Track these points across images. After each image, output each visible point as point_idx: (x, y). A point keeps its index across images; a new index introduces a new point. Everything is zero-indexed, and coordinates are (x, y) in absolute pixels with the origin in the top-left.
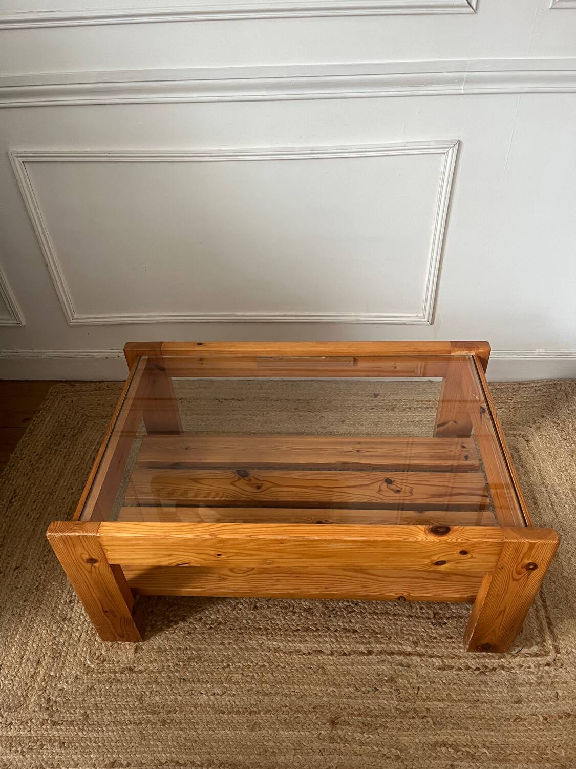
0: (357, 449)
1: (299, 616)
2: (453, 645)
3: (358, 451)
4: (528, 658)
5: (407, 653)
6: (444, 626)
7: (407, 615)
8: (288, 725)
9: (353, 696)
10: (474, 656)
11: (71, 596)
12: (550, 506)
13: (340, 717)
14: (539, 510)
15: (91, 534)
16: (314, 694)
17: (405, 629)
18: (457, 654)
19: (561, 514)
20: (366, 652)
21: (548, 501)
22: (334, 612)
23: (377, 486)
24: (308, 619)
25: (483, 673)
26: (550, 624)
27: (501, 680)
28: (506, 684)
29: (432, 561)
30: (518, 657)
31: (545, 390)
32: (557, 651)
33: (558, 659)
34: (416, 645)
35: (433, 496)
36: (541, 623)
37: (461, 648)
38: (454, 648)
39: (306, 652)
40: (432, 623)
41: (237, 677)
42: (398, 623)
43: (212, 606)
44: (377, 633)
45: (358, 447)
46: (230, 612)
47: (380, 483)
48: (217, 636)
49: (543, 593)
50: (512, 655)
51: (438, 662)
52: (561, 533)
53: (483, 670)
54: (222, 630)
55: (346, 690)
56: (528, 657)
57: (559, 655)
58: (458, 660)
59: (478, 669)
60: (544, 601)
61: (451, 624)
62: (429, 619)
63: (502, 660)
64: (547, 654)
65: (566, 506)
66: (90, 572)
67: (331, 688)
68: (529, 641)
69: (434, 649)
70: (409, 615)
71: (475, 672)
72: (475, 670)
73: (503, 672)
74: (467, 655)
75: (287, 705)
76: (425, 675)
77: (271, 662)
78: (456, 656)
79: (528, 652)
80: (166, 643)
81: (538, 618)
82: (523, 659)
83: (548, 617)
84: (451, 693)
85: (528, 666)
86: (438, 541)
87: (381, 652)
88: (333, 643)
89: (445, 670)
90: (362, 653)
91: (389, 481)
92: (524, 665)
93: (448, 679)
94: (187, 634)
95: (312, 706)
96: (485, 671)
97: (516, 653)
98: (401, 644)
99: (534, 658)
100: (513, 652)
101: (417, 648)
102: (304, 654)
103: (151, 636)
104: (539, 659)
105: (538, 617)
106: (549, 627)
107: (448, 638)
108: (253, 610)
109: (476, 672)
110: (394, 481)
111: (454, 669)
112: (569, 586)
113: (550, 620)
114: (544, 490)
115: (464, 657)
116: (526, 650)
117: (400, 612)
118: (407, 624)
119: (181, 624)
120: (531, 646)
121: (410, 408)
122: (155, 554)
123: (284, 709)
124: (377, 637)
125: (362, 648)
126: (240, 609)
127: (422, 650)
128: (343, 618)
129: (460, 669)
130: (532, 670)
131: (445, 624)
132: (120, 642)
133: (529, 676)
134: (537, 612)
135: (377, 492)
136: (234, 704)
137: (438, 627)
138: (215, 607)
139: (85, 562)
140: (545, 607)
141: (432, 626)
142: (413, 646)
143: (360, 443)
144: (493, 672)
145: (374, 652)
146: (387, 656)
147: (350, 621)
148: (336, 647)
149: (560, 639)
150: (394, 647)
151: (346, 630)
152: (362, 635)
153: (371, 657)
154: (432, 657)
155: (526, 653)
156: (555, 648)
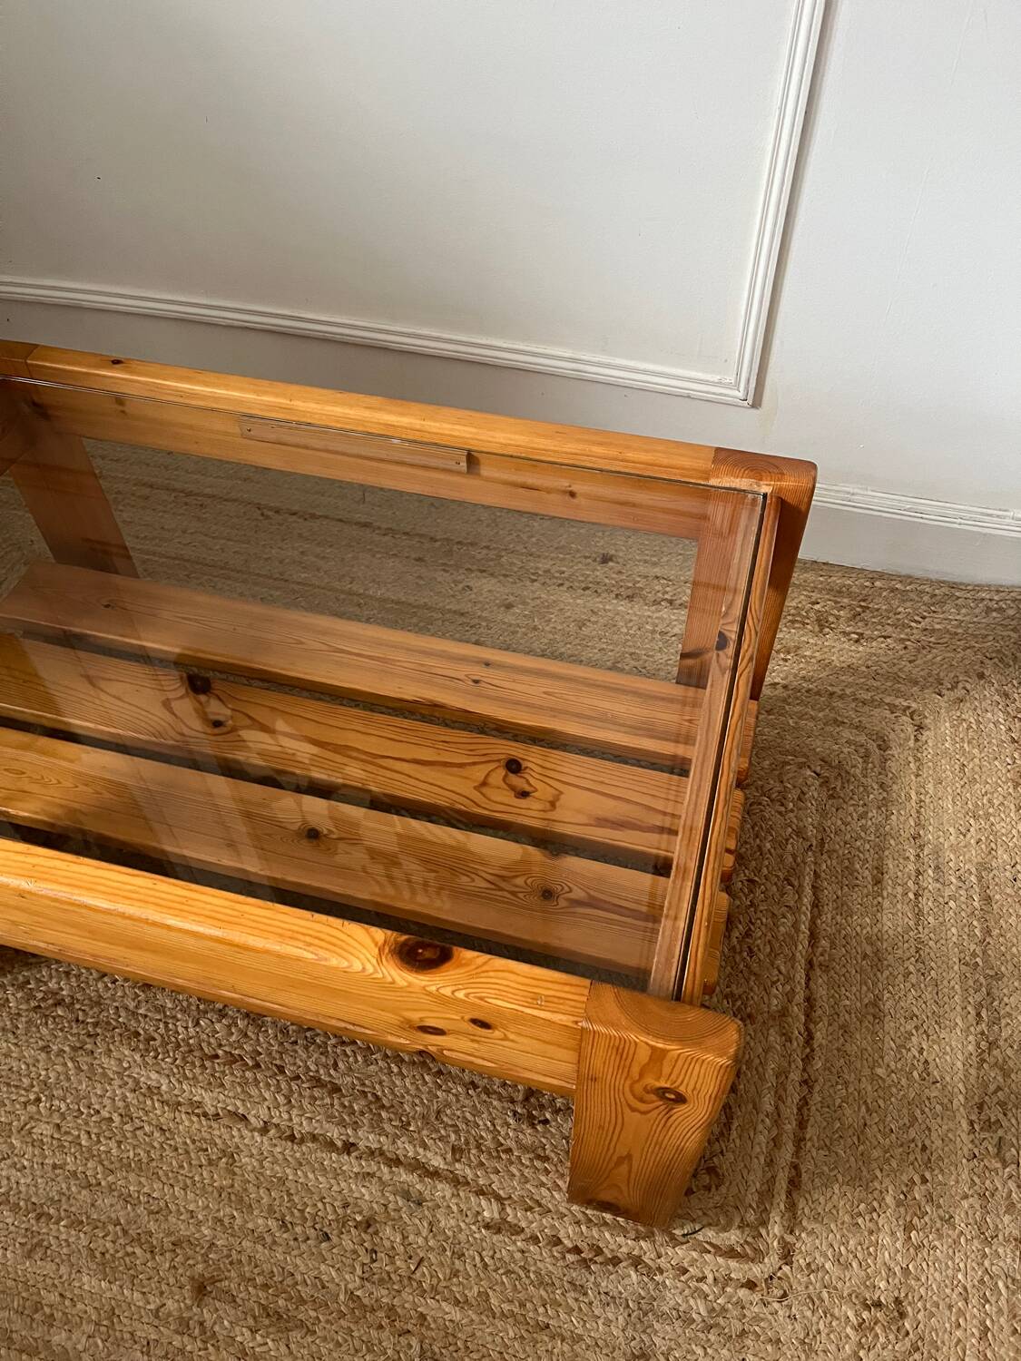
0: (475, 678)
1: (229, 1027)
2: (544, 1179)
3: (476, 682)
4: (708, 1257)
5: (431, 1169)
6: (539, 1127)
7: (467, 1079)
8: (105, 1266)
9: (269, 1240)
10: (580, 1216)
12: (911, 895)
13: (220, 1281)
14: (880, 899)
16: (187, 1211)
17: (448, 1112)
18: (543, 1202)
19: (931, 919)
20: (339, 1144)
21: (910, 884)
22: (308, 1034)
23: (479, 773)
24: (246, 1035)
25: (585, 1264)
26: (794, 1184)
27: (620, 1293)
28: (628, 1306)
30: (684, 1247)
31: (1011, 612)
32: (787, 1256)
33: (779, 1278)
34: (457, 1157)
35: (602, 822)
36: (774, 1177)
37: (559, 1188)
38: (543, 1184)
39: (211, 1111)
40: (515, 1113)
41: (44, 1129)
42: (439, 1093)
44: (383, 1107)
45: (479, 672)
47: (492, 766)
48: (43, 1030)
49: (807, 1103)
50: (673, 1237)
51: (490, 1211)
52: (912, 968)
53: (588, 1257)
54: (58, 1019)
55: (260, 1221)
56: (710, 1252)
57: (786, 1269)
58: (537, 1217)
59: (577, 1250)
60: (802, 1125)
61: (559, 1127)
62: (513, 1101)
63: (643, 1243)
64: (758, 1256)
65: (952, 904)
67: (228, 1210)
68: (726, 1213)
69: (495, 1177)
70: (472, 1083)
71: (568, 1256)
72: (569, 1251)
73: (632, 1273)
74: (564, 1211)
75: (122, 1221)
76: (450, 1233)
77: (127, 1117)
78: (540, 1205)
79: (714, 1241)
81: (770, 1163)
82: (695, 1254)
83: (795, 1167)
84: (491, 1294)
85: (701, 1275)
86: (405, 984)
87: (372, 1153)
88: (277, 1107)
89: (499, 1231)
90: (330, 1145)
91: (514, 766)
92: (691, 1269)
93: (498, 1256)
95: (173, 1239)
96: (591, 1260)
97: (684, 1235)
98: (425, 1147)
99: (720, 1260)
100: (678, 1232)
101: (457, 1165)
102: (205, 1115)
104: (733, 1264)
105: (772, 1160)
106: (789, 1193)
107: (539, 1157)
109: (571, 1258)
110: (527, 768)
111: (522, 1236)
112: (881, 1102)
113: (799, 1175)
114: (911, 853)
115: (557, 1211)
116: (709, 1234)
118: (458, 1101)
120: (725, 1230)
121: (671, 602)
123: (111, 1228)
124: (380, 1114)
125: (334, 1133)
127: (468, 1171)
128: (321, 1054)
129: (535, 1239)
130: (705, 1287)
131: (546, 1122)
133: (692, 1302)
134: (775, 1146)
135: (475, 788)
136: (15, 1186)
137: (524, 1127)
140: (799, 1141)
141: (511, 1121)
142: (449, 1156)
143: (487, 664)
144: (610, 1268)
145: (358, 1149)
146: (382, 1166)
147: (335, 1066)
148: (280, 1117)
149: (804, 1229)
150: (406, 1148)
151: (317, 1082)
152: (347, 1104)
153: (346, 1157)
154: (483, 1193)
155: (707, 1242)
156: (783, 1248)
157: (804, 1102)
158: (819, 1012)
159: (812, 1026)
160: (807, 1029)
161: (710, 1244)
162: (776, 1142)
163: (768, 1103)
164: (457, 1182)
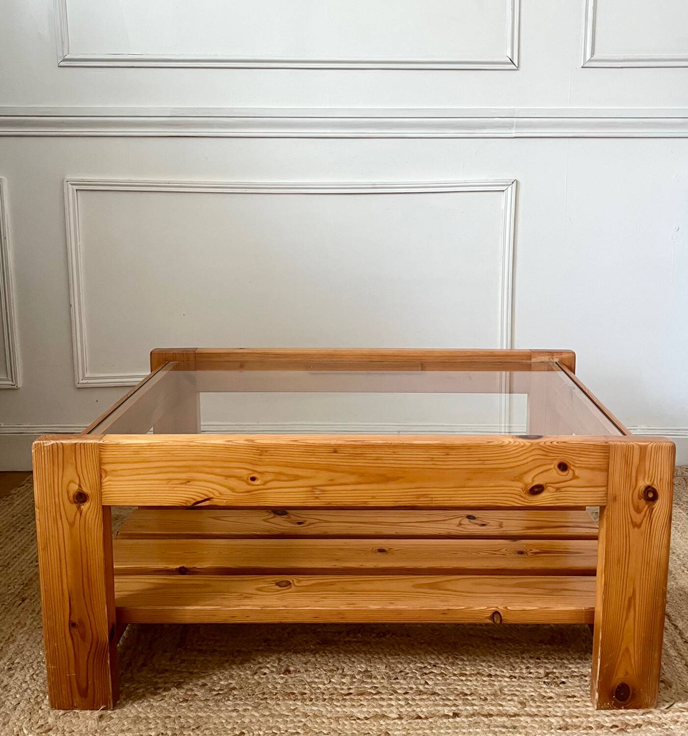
1: (351, 679)
2: (577, 704)
4: (684, 713)
5: (512, 714)
6: (561, 685)
7: (508, 675)
10: (608, 714)
11: (13, 664)
15: (91, 441)
17: (506, 689)
18: (584, 713)
20: (451, 714)
22: (403, 674)
24: (364, 682)
25: (623, 730)
29: (526, 485)
30: (670, 712)
34: (524, 706)
37: (588, 706)
38: (578, 707)
39: (361, 717)
40: (544, 682)
42: (495, 683)
43: (223, 671)
44: (466, 695)
46: (250, 677)
48: (229, 703)
50: (662, 711)
51: (557, 722)
53: (623, 727)
54: (236, 696)
56: (684, 711)
58: (585, 719)
59: (615, 726)
61: (572, 683)
62: (540, 678)
63: (648, 716)
66: (72, 525)
68: (682, 695)
69: (549, 709)
70: (511, 676)
71: (612, 730)
72: (612, 727)
73: (651, 728)
74: (597, 714)
78: (582, 714)
79: (683, 707)
80: (149, 711)
82: (677, 714)
86: (530, 444)
87: (473, 715)
88: (402, 706)
89: (568, 729)
90: (447, 716)
91: (471, 518)
94: (181, 702)
96: (626, 728)
97: (667, 708)
98: (501, 705)
100: (662, 708)
101: (526, 709)
102: (359, 719)
103: (127, 703)
107: (569, 697)
108: (283, 674)
109: (614, 730)
111: (581, 729)
115: (594, 715)
117: (498, 673)
118: (509, 684)
119: (174, 691)
122: (170, 480)
124: (467, 698)
125: (446, 710)
126: (265, 674)
127: (533, 710)
128: (416, 680)
129: (590, 728)
131: (563, 683)
132: (77, 711)
137: (553, 687)
138: (227, 672)
139: (70, 501)
141: (545, 686)
142: (520, 706)
144: (637, 729)
145: (463, 715)
146: (482, 718)
147: (427, 683)
148: (406, 710)
150: (491, 709)
151: (420, 693)
152: (444, 698)
153: (458, 719)
164: (530, 715)
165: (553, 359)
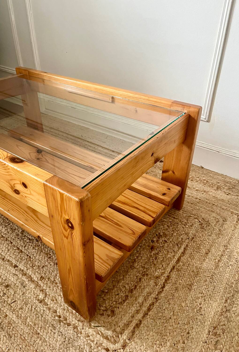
1: (6, 230)
4: (98, 336)
5: (33, 280)
10: (66, 308)
12: (217, 261)
14: (205, 258)
17: (46, 268)
18: (58, 300)
19: (221, 269)
21: (218, 257)
24: (8, 233)
25: (60, 321)
26: (138, 326)
27: (65, 334)
28: (65, 339)
30: (92, 329)
32: (124, 346)
34: (41, 279)
36: (131, 321)
44: (30, 260)
49: (153, 305)
50: (90, 325)
51: (41, 296)
52: (208, 280)
53: (62, 320)
56: (99, 334)
57: (122, 350)
58: (54, 303)
59: (60, 317)
60: (149, 310)
63: (80, 323)
64: (114, 342)
65: (230, 267)
68: (111, 325)
69: (48, 288)
71: (56, 317)
73: (72, 330)
74: (62, 305)
76: (27, 298)
78: (56, 300)
79: (102, 332)
81: (133, 317)
82: (94, 333)
83: (141, 321)
84: (28, 318)
85: (93, 340)
87: (20, 270)
88: (5, 251)
89: (41, 302)
90: (11, 264)
92: (91, 337)
93: (36, 309)
96: (62, 321)
97: (94, 326)
98: (35, 274)
99: (102, 339)
101: (40, 282)
104: (105, 341)
106: (134, 328)
109: (57, 318)
111: (46, 306)
112: (179, 313)
113: (140, 324)
114: (222, 249)
115: (60, 304)
116: (102, 329)
118: (50, 266)
120: (108, 330)
124: (28, 262)
125: (14, 262)
127: (42, 284)
128: (23, 243)
129: (49, 309)
130: (92, 344)
133: (86, 346)
134: (137, 312)
140: (146, 314)
142: (39, 278)
144: (66, 325)
145: (17, 268)
146: (21, 274)
147: (25, 247)
148: (4, 253)
149: (134, 341)
150: (30, 272)
151: (18, 249)
152: (22, 256)
153: (13, 269)
154: (43, 291)
155: (100, 331)
156: (124, 343)
157: (153, 304)
158: (170, 281)
159: (166, 284)
160: (164, 284)
161: (101, 332)
162: (138, 312)
163: (141, 300)
164: (37, 285)
165: (184, 110)
